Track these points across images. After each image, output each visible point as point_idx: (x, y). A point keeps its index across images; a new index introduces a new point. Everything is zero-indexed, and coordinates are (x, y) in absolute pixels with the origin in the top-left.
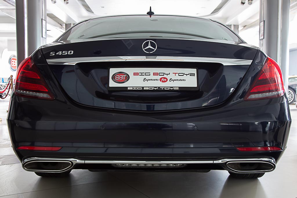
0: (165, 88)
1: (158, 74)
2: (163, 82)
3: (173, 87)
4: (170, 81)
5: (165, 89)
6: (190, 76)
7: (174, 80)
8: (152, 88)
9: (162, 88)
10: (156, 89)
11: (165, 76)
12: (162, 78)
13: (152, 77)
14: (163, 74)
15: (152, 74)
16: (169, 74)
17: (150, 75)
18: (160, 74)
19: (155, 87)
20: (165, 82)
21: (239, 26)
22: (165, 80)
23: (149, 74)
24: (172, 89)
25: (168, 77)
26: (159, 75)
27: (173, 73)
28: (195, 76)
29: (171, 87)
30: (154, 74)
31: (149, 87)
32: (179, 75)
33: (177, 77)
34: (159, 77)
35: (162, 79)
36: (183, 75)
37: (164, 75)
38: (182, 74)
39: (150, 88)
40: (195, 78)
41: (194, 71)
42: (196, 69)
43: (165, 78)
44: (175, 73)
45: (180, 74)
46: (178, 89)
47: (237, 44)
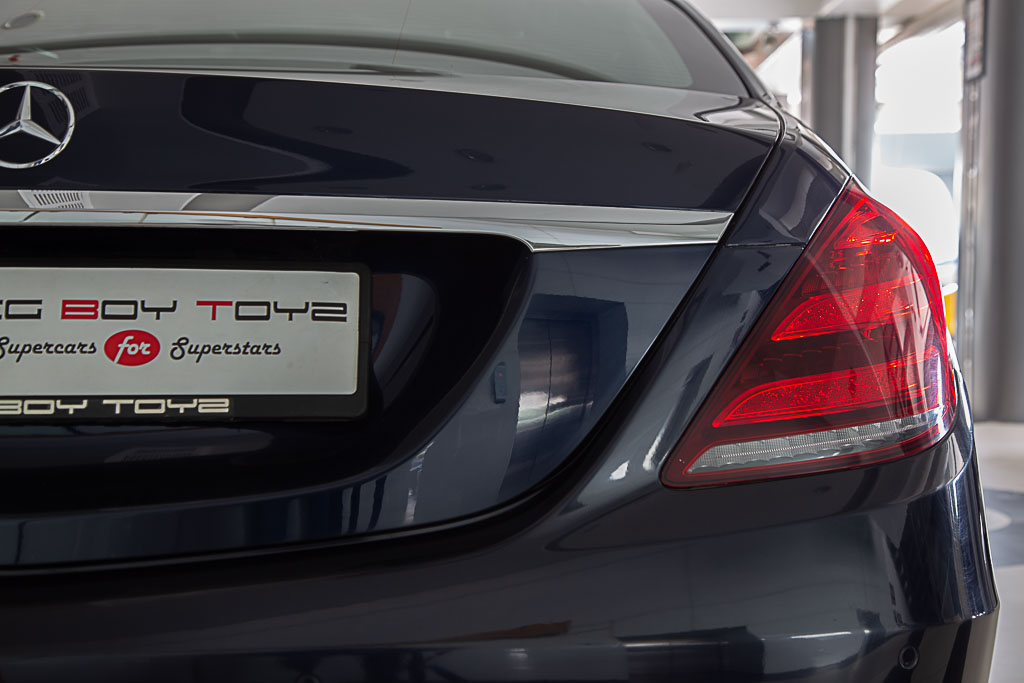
0: (138, 402)
1: (94, 310)
2: (127, 360)
3: (188, 399)
4: (178, 353)
5: (137, 411)
6: (315, 318)
7: (200, 353)
8: (46, 407)
9: (118, 403)
10: (71, 408)
11: (145, 323)
12: (119, 337)
13: (53, 327)
14: (129, 310)
15: (52, 309)
16: (173, 309)
17: (38, 316)
18: (110, 310)
19: (66, 399)
20: (139, 360)
21: (884, 22)
22: (145, 346)
23: (33, 309)
24: (182, 407)
25: (165, 330)
26: (105, 317)
27: (199, 303)
28: (344, 319)
29: (177, 399)
30: (70, 309)
31: (23, 398)
32: (238, 318)
33: (227, 328)
34: (100, 331)
35: (122, 346)
36: (267, 318)
37: (134, 317)
38: (262, 311)
39: (31, 407)
40: (347, 334)
41: (344, 287)
42: (355, 276)
43: (140, 336)
44: (215, 304)
45: (244, 311)
46: (223, 407)
47: (698, 115)
